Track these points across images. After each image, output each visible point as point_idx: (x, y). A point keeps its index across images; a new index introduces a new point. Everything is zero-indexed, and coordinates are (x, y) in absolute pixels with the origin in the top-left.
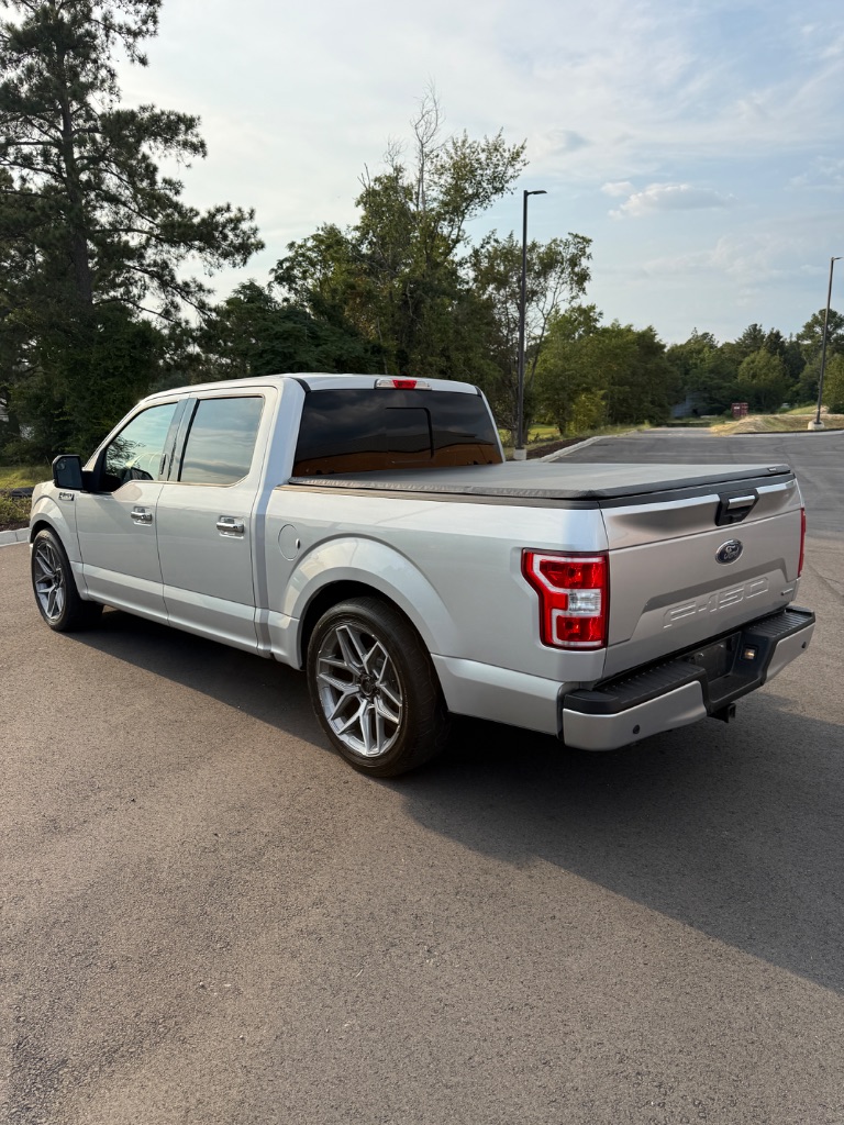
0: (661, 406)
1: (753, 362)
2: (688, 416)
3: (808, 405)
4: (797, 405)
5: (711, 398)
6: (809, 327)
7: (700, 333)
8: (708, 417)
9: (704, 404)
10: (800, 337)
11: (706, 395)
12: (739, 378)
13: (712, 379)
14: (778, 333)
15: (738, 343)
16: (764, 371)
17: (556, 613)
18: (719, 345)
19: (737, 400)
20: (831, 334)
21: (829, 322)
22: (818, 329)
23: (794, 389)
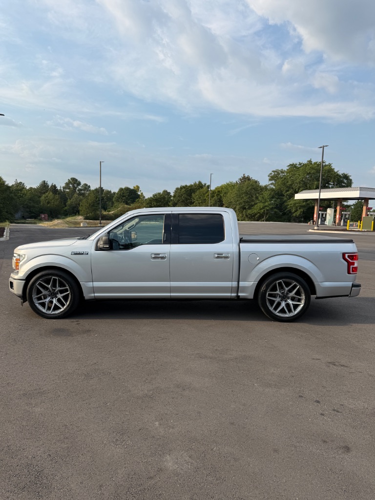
0: (11, 214)
1: (47, 197)
2: (21, 219)
3: (72, 216)
4: (68, 216)
5: (30, 211)
6: (67, 184)
7: (18, 182)
8: (30, 219)
9: (28, 214)
10: (64, 188)
11: (28, 210)
12: (42, 203)
13: (30, 203)
14: (55, 185)
15: (37, 188)
16: (53, 201)
17: (351, 266)
18: (28, 188)
19: (42, 213)
20: (76, 188)
21: (75, 183)
22: (71, 185)
23: (65, 209)
